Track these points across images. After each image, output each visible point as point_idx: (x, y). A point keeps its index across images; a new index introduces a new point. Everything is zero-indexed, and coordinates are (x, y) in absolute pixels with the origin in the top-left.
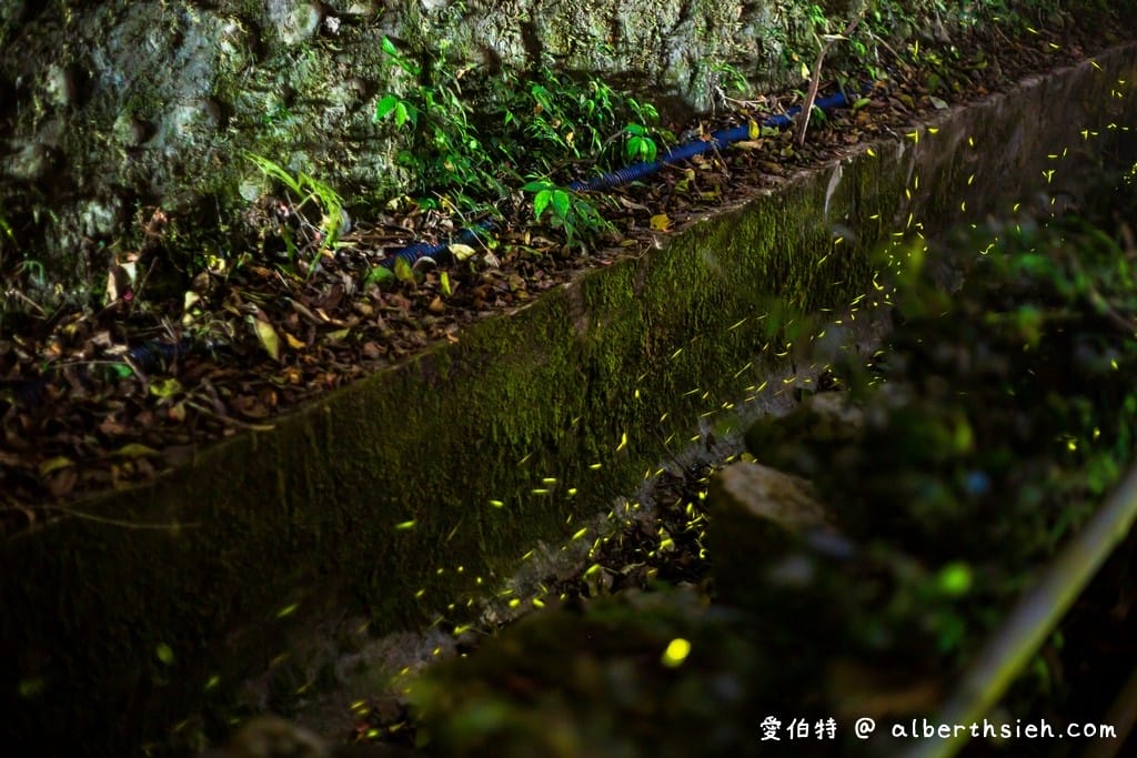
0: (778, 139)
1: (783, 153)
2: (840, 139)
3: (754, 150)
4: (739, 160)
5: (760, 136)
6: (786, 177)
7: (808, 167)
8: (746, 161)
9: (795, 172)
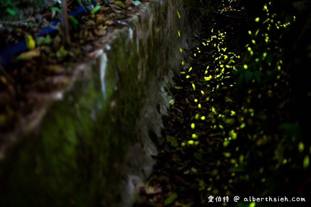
0: (51, 45)
1: (58, 54)
2: (94, 35)
3: (35, 58)
4: (24, 71)
5: (36, 46)
6: (69, 75)
7: (82, 61)
8: (30, 70)
9: (73, 68)
